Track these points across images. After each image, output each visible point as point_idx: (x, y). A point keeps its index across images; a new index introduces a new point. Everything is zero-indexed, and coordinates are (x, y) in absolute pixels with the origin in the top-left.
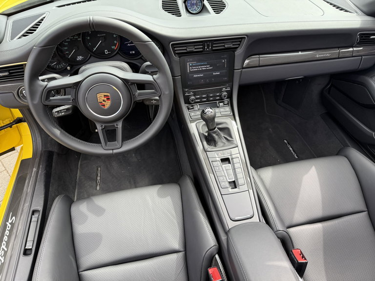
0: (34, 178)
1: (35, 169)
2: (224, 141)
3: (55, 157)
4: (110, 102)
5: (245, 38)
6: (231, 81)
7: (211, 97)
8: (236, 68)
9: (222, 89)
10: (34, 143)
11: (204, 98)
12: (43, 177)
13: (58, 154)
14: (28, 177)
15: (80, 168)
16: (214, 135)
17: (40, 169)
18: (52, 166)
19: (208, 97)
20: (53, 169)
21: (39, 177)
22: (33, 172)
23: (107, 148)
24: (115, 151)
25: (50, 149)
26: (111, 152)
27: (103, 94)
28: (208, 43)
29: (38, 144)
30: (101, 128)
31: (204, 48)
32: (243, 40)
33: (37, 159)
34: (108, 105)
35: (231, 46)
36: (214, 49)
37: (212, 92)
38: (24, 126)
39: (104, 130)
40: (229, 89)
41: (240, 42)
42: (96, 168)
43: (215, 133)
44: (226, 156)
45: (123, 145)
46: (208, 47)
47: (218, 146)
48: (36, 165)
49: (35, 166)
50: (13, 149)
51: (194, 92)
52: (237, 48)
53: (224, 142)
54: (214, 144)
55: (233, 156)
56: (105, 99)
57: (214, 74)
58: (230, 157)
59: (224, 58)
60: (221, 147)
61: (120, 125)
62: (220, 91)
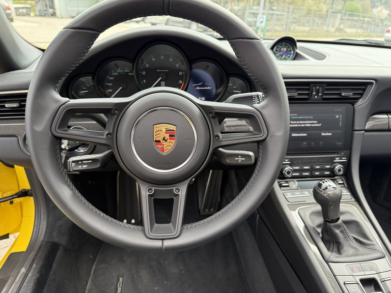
0: (18, 285)
1: (23, 270)
2: (355, 244)
3: (59, 253)
4: (173, 141)
5: (372, 83)
6: (348, 148)
7: (317, 170)
8: (356, 128)
9: (334, 158)
10: (35, 228)
11: (306, 171)
12: (32, 284)
13: (66, 249)
14: (9, 282)
15: (94, 274)
16: (337, 231)
17: (32, 271)
18: (51, 268)
19: (312, 170)
20: (52, 272)
21: (25, 284)
22: (20, 275)
23: (152, 235)
24: (167, 243)
25: (56, 240)
26: (158, 244)
27: (163, 128)
28: (318, 88)
29: (40, 230)
30: (148, 193)
31: (310, 95)
32: (369, 87)
33: (32, 253)
34: (170, 148)
35: (350, 94)
36: (325, 97)
37: (318, 161)
38: (30, 202)
39: (153, 198)
40: (344, 160)
41: (364, 90)
42: (116, 279)
43: (338, 227)
44: (369, 275)
45: (184, 231)
46: (317, 94)
47: (344, 254)
48: (28, 263)
49: (26, 263)
50: (6, 236)
51: (290, 160)
52: (359, 99)
53: (355, 246)
54: (335, 249)
55: (384, 276)
56: (167, 136)
57: (323, 134)
58: (376, 277)
59: (338, 113)
60: (352, 256)
61: (182, 191)
62: (331, 161)
